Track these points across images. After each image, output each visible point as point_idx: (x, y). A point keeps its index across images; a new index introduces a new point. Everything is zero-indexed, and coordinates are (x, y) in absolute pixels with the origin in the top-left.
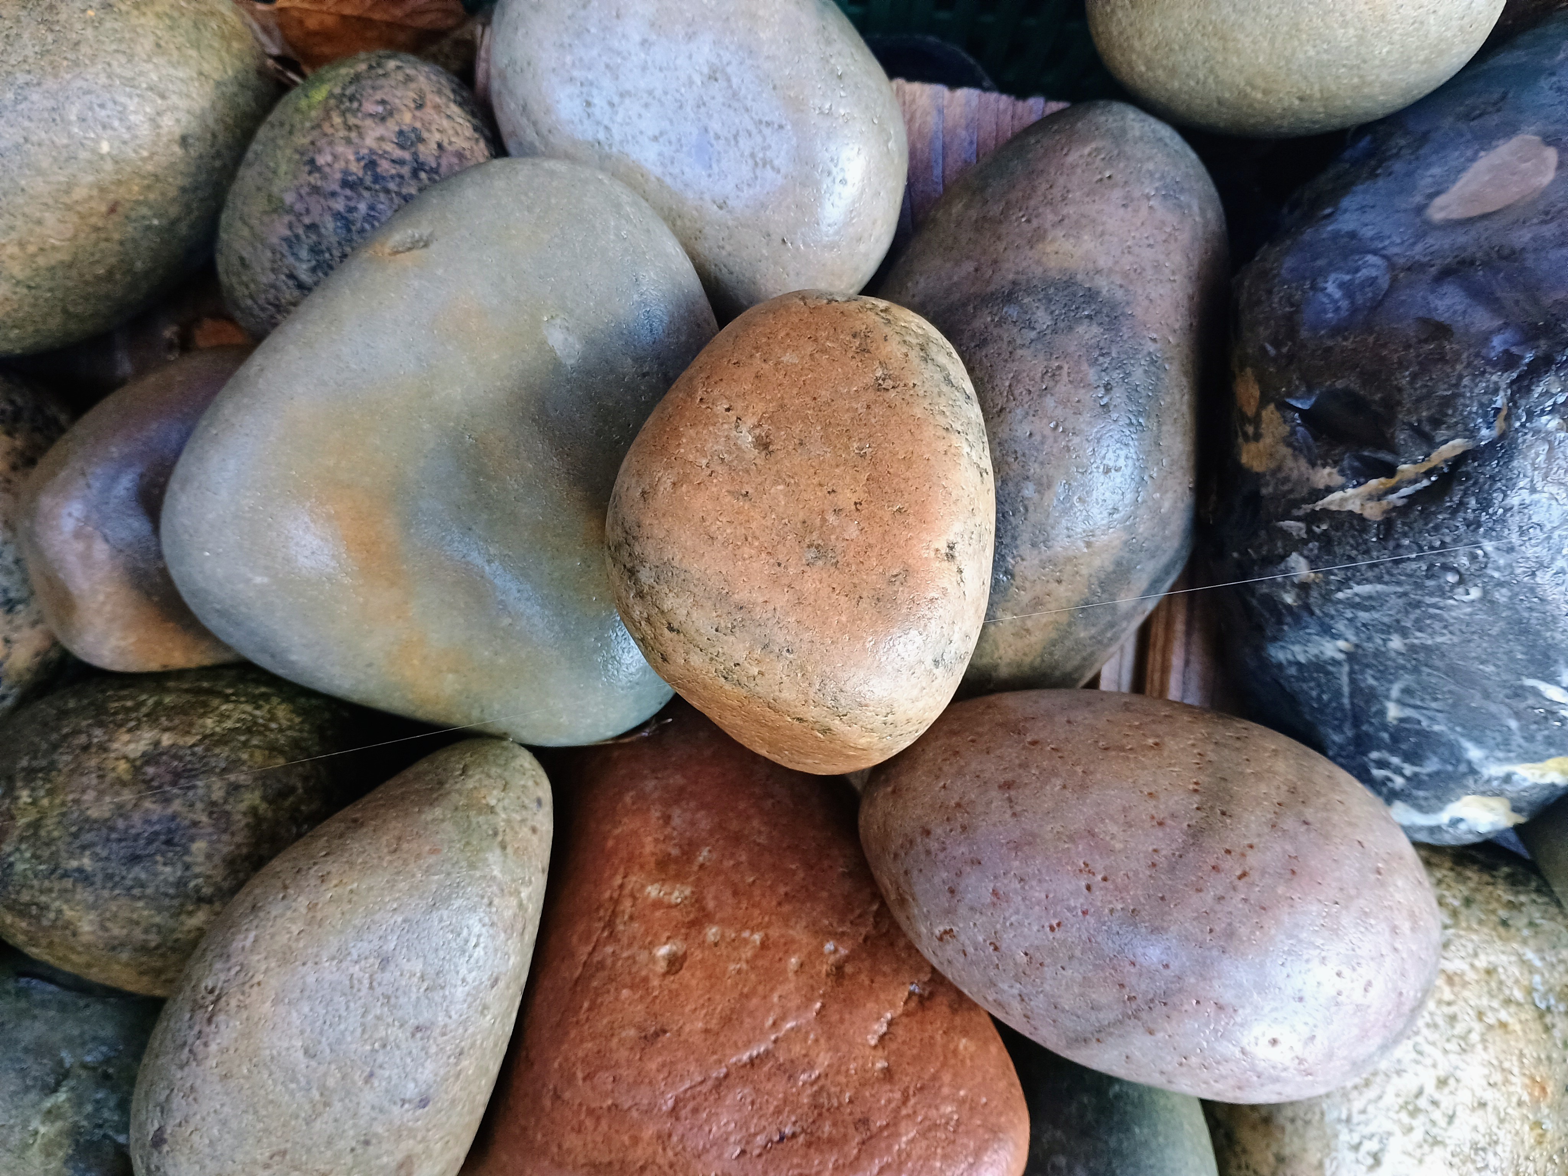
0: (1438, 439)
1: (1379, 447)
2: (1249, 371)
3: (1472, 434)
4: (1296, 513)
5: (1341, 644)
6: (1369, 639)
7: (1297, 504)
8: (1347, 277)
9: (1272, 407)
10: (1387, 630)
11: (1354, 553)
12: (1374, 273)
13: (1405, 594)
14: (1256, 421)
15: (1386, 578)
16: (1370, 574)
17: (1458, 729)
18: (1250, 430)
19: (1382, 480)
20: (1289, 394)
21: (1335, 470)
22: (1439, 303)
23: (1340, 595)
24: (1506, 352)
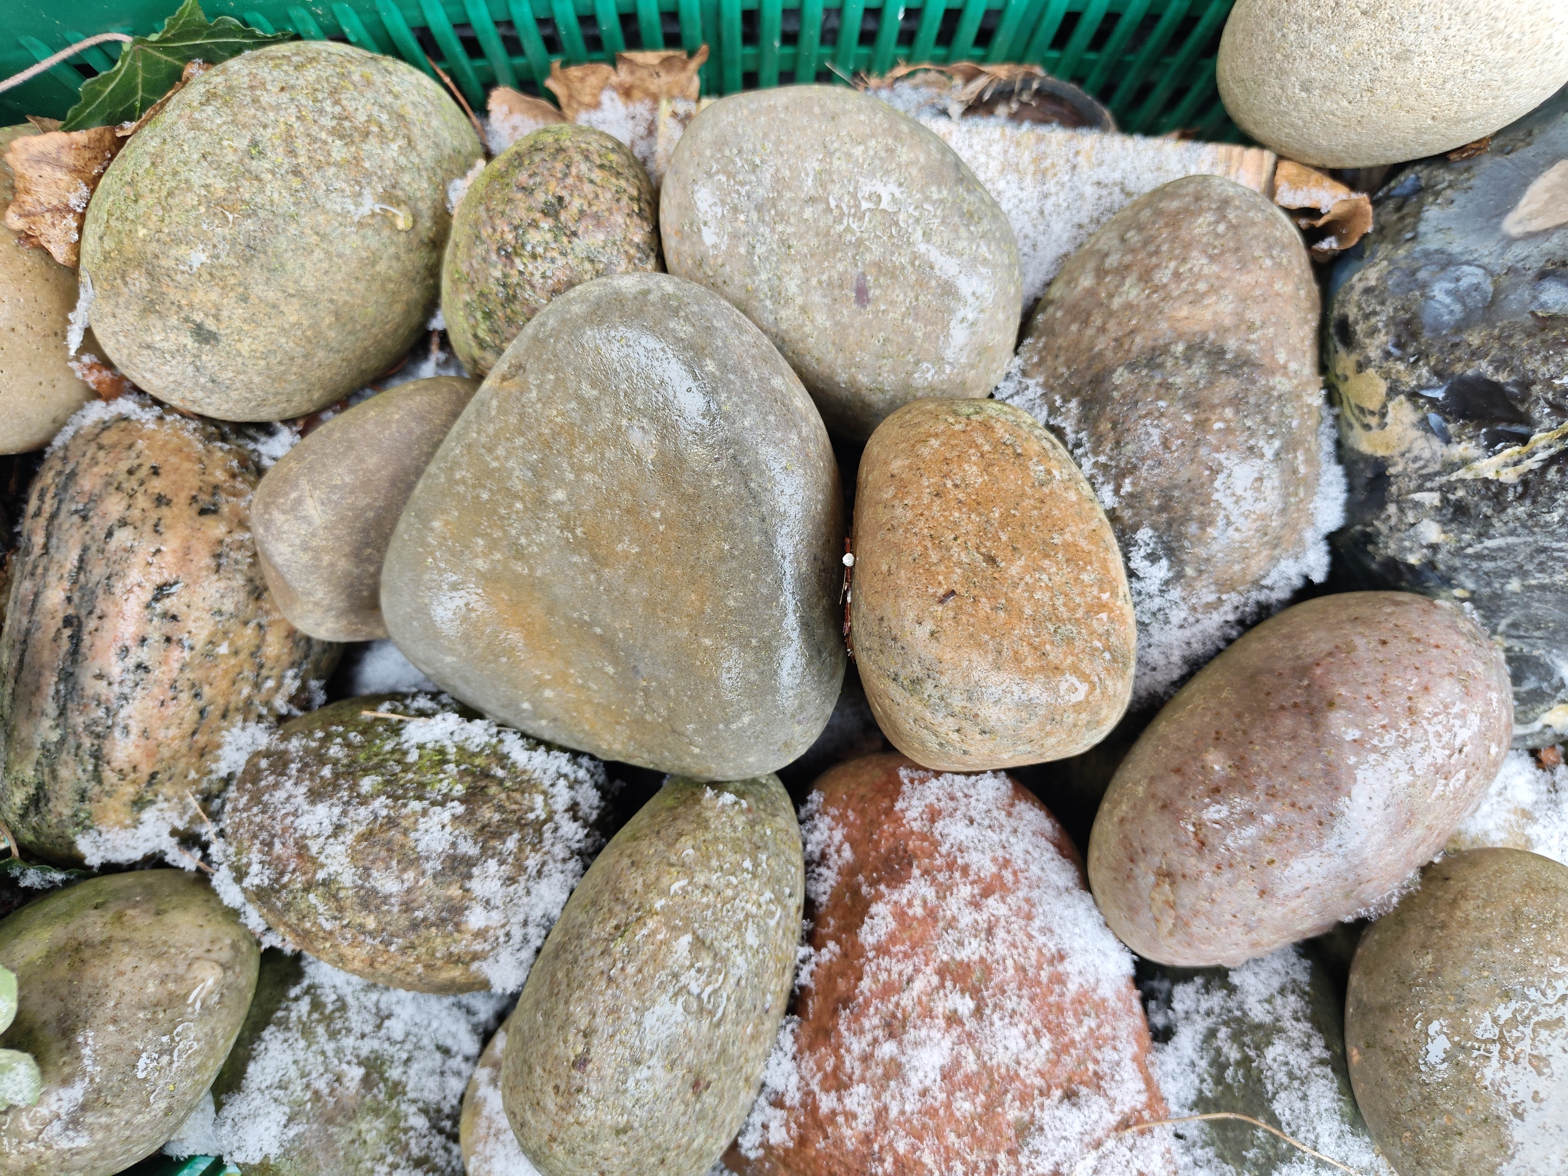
1: (1511, 422)
2: (1371, 371)
4: (1428, 485)
6: (1489, 584)
7: (1430, 477)
8: (1452, 286)
9: (1400, 399)
10: (1507, 575)
11: (1490, 512)
12: (1475, 281)
13: (1535, 543)
14: (1381, 412)
15: (1520, 531)
16: (1503, 530)
18: (1373, 421)
19: (1517, 448)
20: (1420, 386)
21: (1472, 444)
22: (1546, 298)
23: (1470, 551)
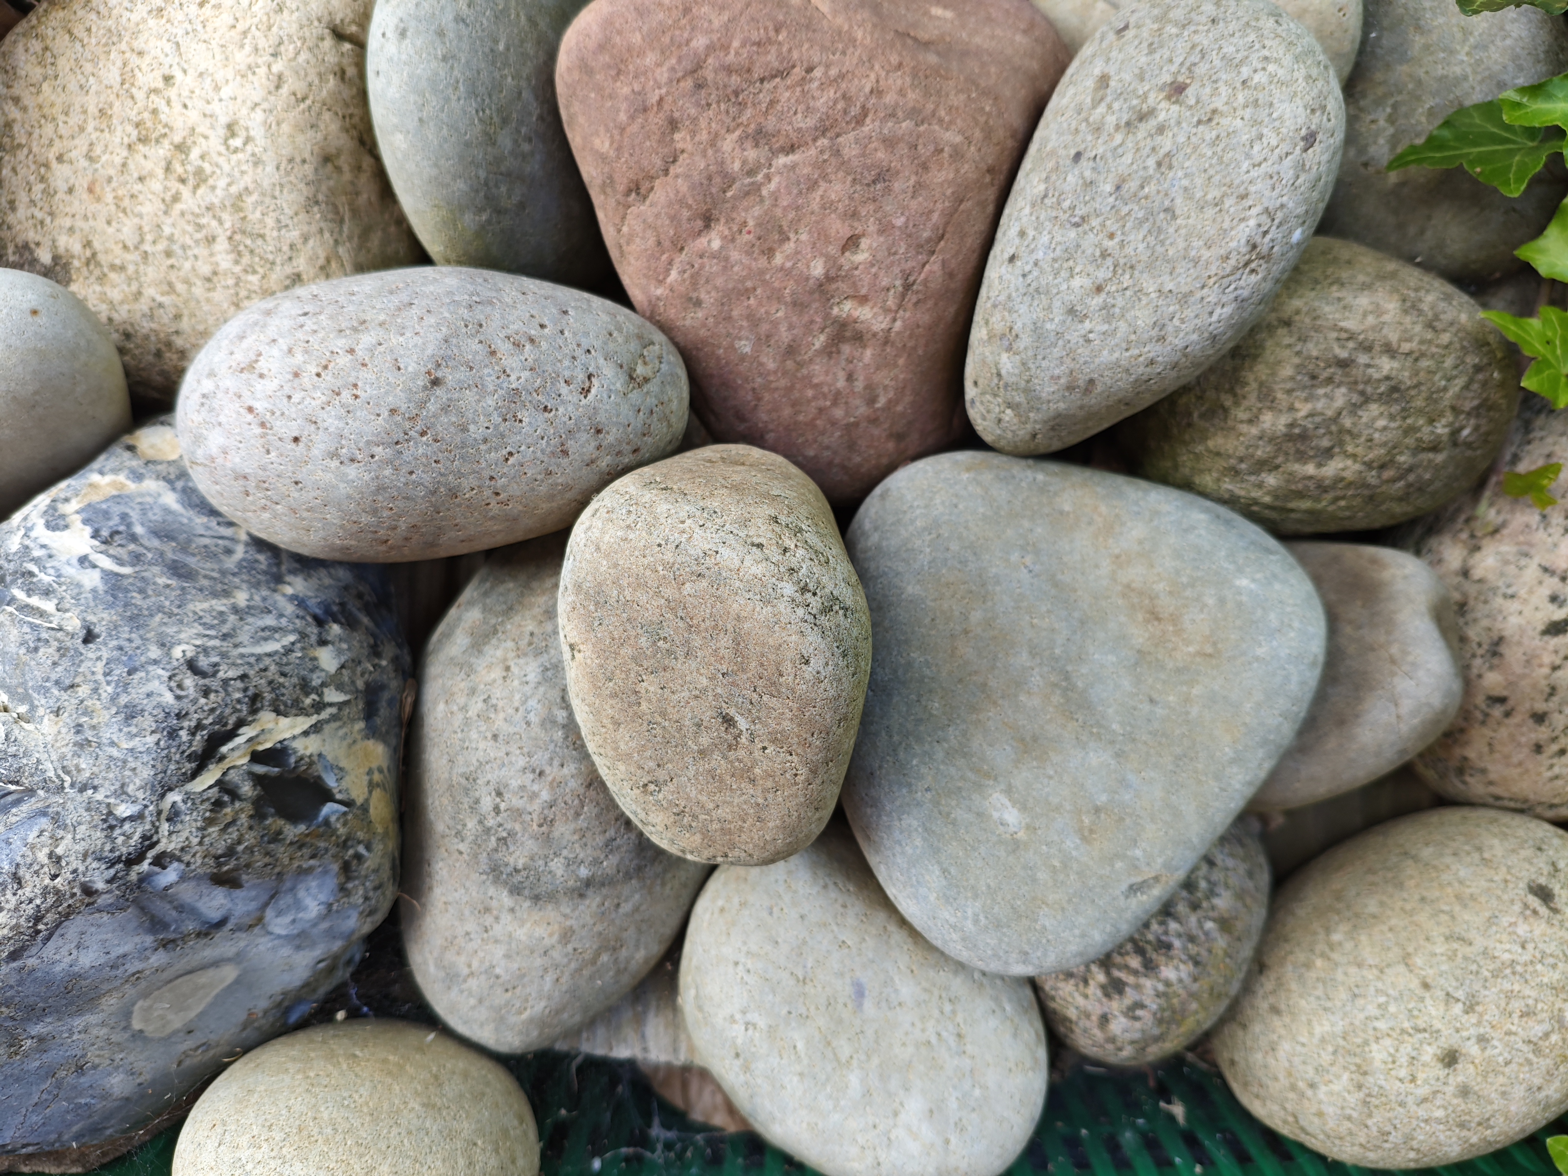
0: (216, 789)
1: (267, 776)
2: (380, 830)
3: (188, 797)
4: (333, 710)
5: (289, 590)
7: (334, 718)
8: (300, 915)
9: (359, 801)
10: (250, 610)
11: (282, 680)
12: (279, 920)
13: (236, 646)
14: (372, 786)
15: (252, 660)
16: (267, 661)
17: (185, 521)
18: (377, 777)
19: (261, 748)
20: (345, 814)
21: (301, 752)
22: (223, 901)
23: (292, 638)
24: (164, 868)
